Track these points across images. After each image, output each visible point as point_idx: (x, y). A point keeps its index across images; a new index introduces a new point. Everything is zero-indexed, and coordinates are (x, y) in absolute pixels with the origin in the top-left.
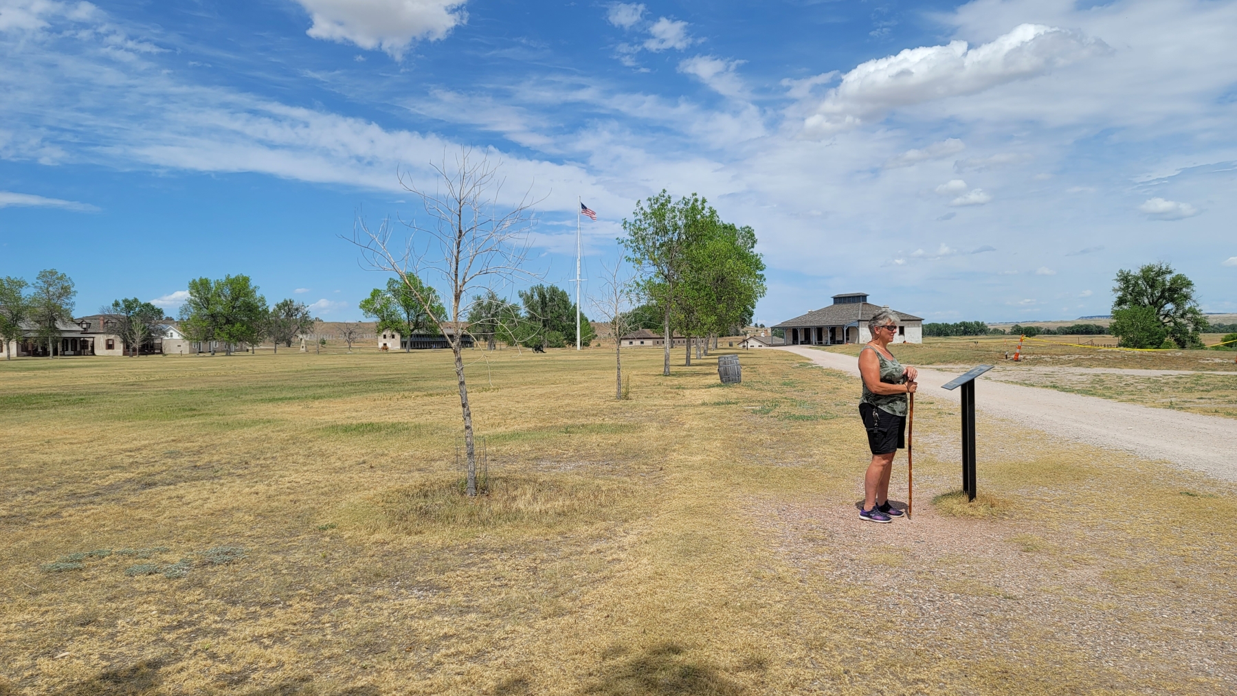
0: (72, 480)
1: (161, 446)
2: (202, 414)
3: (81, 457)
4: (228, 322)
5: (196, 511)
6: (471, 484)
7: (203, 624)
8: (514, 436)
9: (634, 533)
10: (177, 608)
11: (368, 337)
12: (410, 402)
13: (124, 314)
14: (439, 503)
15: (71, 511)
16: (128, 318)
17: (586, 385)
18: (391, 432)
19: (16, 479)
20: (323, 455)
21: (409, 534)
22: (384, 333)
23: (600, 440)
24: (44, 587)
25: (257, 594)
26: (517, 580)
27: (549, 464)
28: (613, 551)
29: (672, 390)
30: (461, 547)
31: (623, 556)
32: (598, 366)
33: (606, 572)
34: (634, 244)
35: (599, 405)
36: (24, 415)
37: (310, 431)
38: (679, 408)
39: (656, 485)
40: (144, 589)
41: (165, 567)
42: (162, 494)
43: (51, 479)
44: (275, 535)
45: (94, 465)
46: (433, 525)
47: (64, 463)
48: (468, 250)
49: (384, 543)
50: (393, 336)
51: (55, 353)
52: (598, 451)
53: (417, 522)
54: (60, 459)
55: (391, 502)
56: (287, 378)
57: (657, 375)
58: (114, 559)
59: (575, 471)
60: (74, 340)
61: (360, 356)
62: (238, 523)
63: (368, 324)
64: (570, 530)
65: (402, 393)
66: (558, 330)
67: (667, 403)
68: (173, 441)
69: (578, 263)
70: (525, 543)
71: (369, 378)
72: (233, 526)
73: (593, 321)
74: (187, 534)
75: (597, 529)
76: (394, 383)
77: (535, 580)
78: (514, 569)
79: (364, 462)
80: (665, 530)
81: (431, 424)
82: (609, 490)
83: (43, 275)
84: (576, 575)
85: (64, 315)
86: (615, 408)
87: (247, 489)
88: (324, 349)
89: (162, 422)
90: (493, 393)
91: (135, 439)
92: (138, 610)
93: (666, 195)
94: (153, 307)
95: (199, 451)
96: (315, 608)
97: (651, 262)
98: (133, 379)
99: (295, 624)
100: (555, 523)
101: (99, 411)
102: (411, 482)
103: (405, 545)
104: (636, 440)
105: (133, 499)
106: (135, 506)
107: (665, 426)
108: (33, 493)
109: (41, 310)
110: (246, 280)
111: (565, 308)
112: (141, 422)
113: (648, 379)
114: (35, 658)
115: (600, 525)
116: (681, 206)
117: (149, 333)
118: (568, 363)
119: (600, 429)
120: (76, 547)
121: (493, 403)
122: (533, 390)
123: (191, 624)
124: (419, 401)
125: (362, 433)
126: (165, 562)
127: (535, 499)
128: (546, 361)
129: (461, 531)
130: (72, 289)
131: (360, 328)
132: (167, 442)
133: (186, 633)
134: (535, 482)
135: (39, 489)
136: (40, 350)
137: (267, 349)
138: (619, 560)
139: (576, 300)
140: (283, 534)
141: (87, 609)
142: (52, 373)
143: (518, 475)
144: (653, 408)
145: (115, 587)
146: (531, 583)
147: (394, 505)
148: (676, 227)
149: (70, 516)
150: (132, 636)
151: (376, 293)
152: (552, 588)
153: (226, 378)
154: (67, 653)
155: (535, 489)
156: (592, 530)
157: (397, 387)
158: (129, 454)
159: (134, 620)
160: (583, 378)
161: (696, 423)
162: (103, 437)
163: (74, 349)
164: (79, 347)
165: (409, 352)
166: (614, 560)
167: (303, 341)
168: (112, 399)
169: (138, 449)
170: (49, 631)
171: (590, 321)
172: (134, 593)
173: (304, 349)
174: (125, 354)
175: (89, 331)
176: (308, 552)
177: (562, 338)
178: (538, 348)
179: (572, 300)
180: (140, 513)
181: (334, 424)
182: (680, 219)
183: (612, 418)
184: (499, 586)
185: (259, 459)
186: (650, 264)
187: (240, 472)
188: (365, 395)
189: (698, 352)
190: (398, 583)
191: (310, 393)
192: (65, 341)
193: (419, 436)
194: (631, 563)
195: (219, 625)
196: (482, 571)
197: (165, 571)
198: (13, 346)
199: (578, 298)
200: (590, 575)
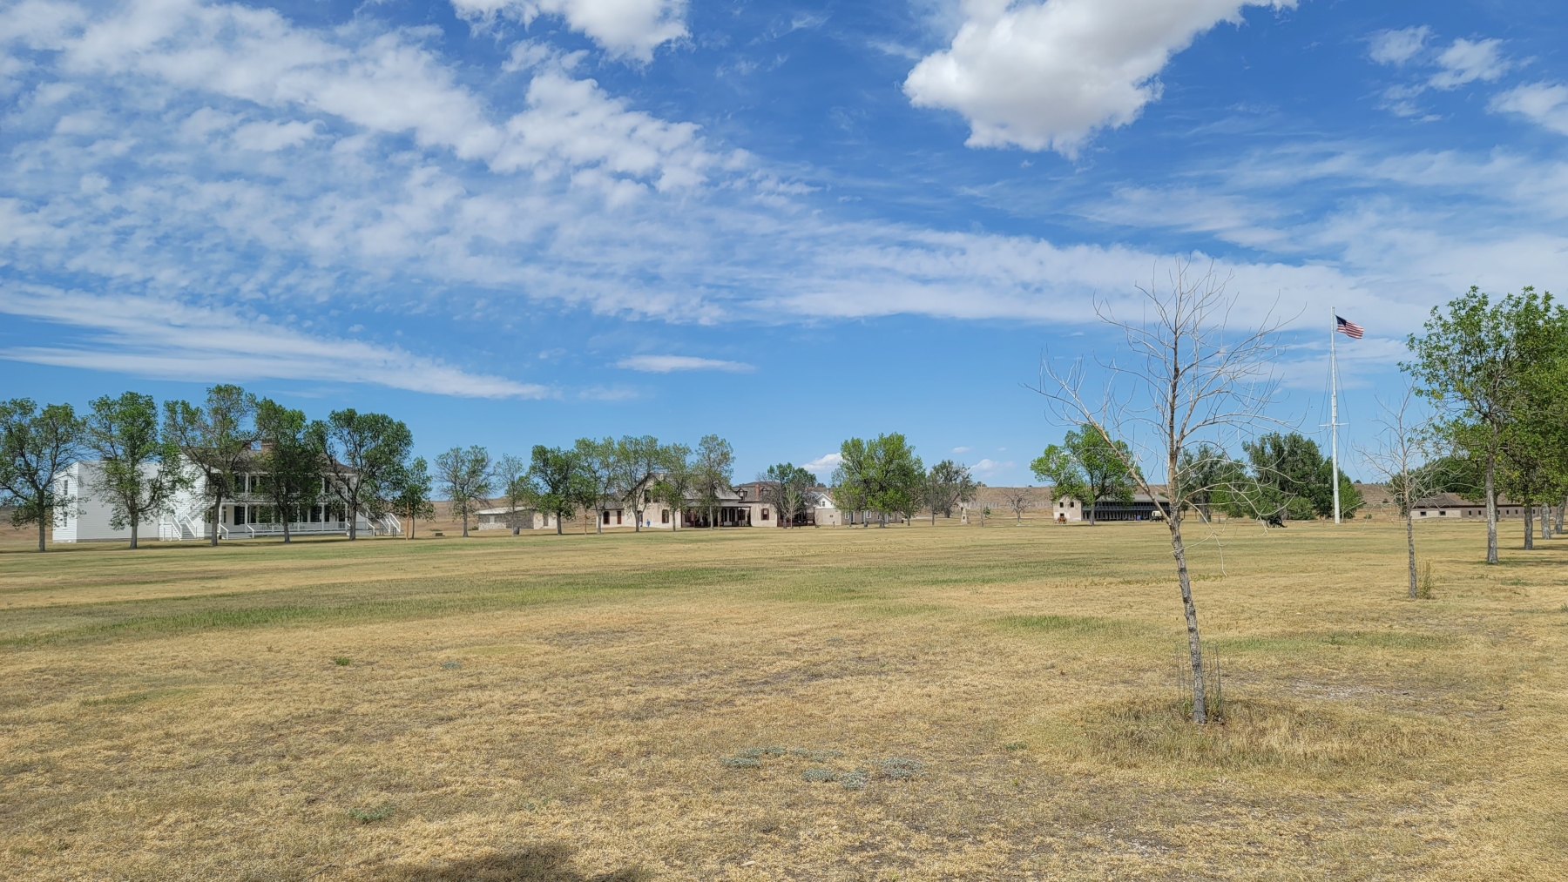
0: (742, 665)
1: (823, 631)
2: (862, 597)
3: (747, 639)
4: (882, 488)
5: (866, 711)
6: (1199, 706)
7: (887, 850)
8: (1253, 643)
9: (1465, 802)
10: (858, 826)
11: (1042, 505)
12: (1102, 591)
13: (778, 481)
14: (1155, 728)
15: (744, 699)
16: (782, 485)
17: (1355, 574)
18: (1083, 629)
19: (691, 661)
20: (1001, 654)
21: (1121, 766)
22: (1061, 501)
23: (1388, 657)
24: (725, 783)
25: (942, 822)
26: (1282, 850)
27: (1309, 687)
28: (1431, 826)
29: (1505, 587)
30: (1193, 792)
31: (1450, 835)
32: (1372, 547)
33: (1426, 856)
34: (1428, 371)
35: (1380, 605)
36: (693, 590)
37: (984, 623)
38: (1521, 615)
39: (1495, 732)
40: (822, 798)
41: (840, 774)
42: (830, 688)
43: (722, 661)
44: (956, 750)
45: (760, 650)
46: (1151, 758)
47: (732, 645)
48: (1187, 393)
49: (1089, 775)
50: (1072, 505)
51: (716, 524)
52: (1388, 673)
53: (1129, 751)
54: (728, 640)
55: (1092, 722)
56: (949, 555)
57: (1474, 563)
58: (790, 759)
59: (1354, 699)
60: (732, 509)
61: (1032, 529)
62: (913, 730)
63: (1041, 489)
64: (1357, 788)
65: (1090, 579)
66: (1304, 496)
67: (1499, 607)
68: (835, 626)
69: (1333, 402)
70: (1287, 798)
71: (1046, 558)
72: (907, 734)
73: (1358, 482)
74: (859, 738)
75: (1401, 790)
76: (1078, 565)
77: (1309, 854)
78: (1274, 833)
79: (1053, 667)
80: (1520, 803)
81: (1134, 622)
82: (1414, 733)
83: (705, 441)
84: (1374, 854)
85: (722, 482)
86: (1408, 611)
87: (919, 690)
88: (988, 521)
89: (823, 605)
90: (1215, 583)
91: (797, 623)
92: (818, 822)
93: (1479, 293)
94: (806, 473)
95: (861, 640)
96: (1011, 849)
97: (1459, 394)
98: (789, 554)
99: (989, 866)
100: (1331, 775)
101: (760, 588)
102: (1115, 698)
103: (1116, 781)
104: (1451, 661)
105: (800, 691)
106: (804, 699)
107: (1499, 642)
108: (707, 677)
109: (702, 478)
110: (901, 439)
111: (1313, 464)
112: (801, 603)
113: (1460, 568)
114: (722, 863)
115: (1405, 786)
116: (1506, 309)
117: (802, 502)
118: (1322, 542)
119: (1387, 640)
120: (752, 740)
121: (1216, 596)
122: (1273, 580)
123: (874, 847)
124: (1114, 590)
125: (1046, 629)
126: (840, 769)
127: (1294, 736)
128: (1288, 538)
129: (1191, 770)
130: (731, 455)
131: (1031, 494)
132: (828, 627)
133: (870, 857)
134: (1293, 711)
135: (712, 673)
136: (701, 520)
137: (924, 520)
138: (1446, 842)
139: (1331, 451)
140: (964, 750)
141: (768, 813)
142: (714, 546)
143: (1265, 700)
144: (1475, 612)
145: (792, 791)
146: (1304, 858)
147: (1097, 725)
148: (1500, 341)
149: (743, 705)
150: (815, 853)
151: (1051, 450)
152: (1340, 869)
153: (882, 554)
154: (753, 862)
155: (1294, 722)
156: (1392, 791)
157: (1083, 570)
158: (793, 638)
159: (816, 833)
160: (1349, 565)
161: (1555, 639)
162: (767, 618)
163: (732, 519)
164: (736, 517)
165: (1093, 525)
166: (1435, 840)
167: (964, 511)
168: (771, 576)
169: (801, 634)
170: (734, 835)
171: (1352, 481)
172: (813, 802)
173: (965, 520)
174: (779, 525)
175: (746, 499)
176: (996, 776)
177: (1310, 506)
178: (1275, 521)
179: (1324, 454)
180: (810, 708)
181: (1010, 615)
182: (1506, 329)
183: (1405, 626)
184: (1255, 854)
185: (927, 653)
186: (1457, 397)
187: (908, 668)
188: (1044, 579)
189: (1546, 529)
190: (1112, 830)
191: (978, 575)
192: (724, 510)
193: (1120, 637)
194: (1465, 848)
195: (904, 854)
196: (1228, 829)
197: (841, 779)
198: (678, 516)
199: (1335, 450)
200: (1398, 858)
